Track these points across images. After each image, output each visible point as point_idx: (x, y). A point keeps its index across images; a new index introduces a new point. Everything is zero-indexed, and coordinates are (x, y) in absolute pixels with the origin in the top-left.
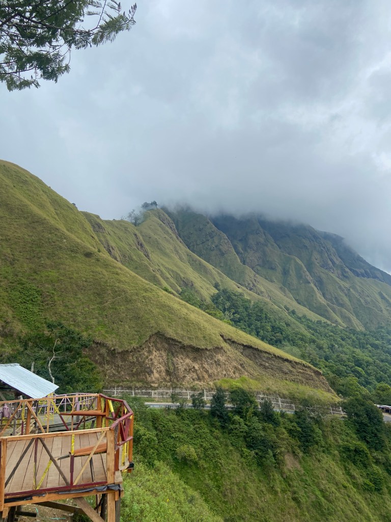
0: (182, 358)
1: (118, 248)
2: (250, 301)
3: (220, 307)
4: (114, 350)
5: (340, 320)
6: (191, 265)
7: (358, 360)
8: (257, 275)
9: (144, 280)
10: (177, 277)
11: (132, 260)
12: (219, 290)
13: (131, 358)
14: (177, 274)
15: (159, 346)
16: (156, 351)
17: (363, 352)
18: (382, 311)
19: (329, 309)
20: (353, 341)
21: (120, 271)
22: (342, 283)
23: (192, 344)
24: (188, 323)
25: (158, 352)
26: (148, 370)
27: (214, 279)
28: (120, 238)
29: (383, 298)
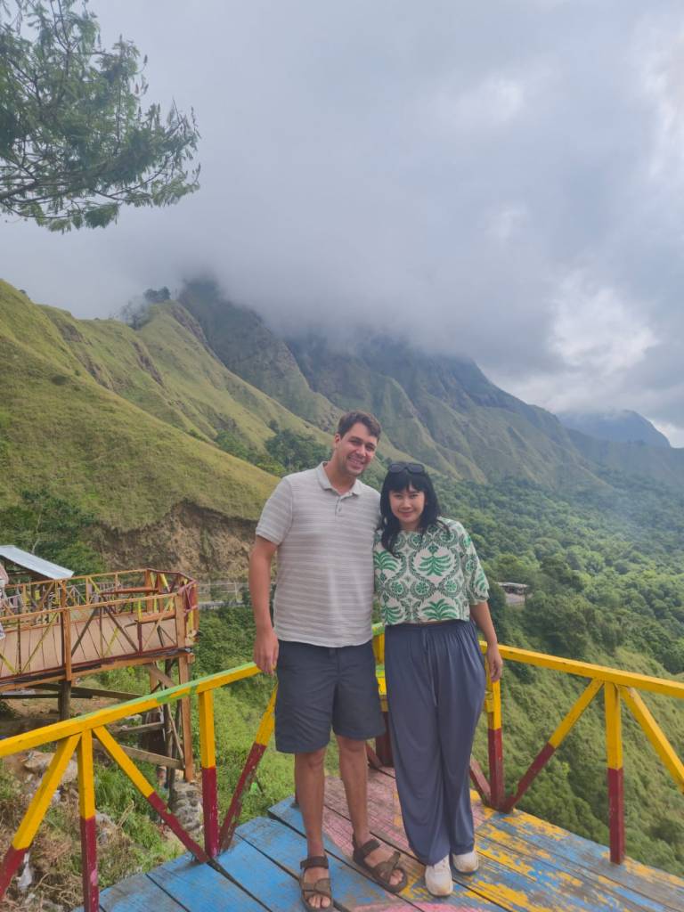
0: (224, 537)
1: (107, 367)
2: (324, 448)
3: (280, 458)
4: (116, 530)
5: (454, 470)
6: (231, 394)
7: (477, 525)
8: (335, 408)
9: (157, 420)
10: (210, 413)
11: (133, 387)
12: (277, 431)
13: (143, 540)
14: (209, 407)
15: (187, 520)
16: (182, 529)
17: (485, 513)
18: (510, 454)
19: (439, 454)
20: (472, 499)
21: (115, 407)
22: (458, 416)
23: (238, 514)
24: (231, 484)
25: (185, 530)
26: (172, 557)
27: (269, 415)
28: (109, 351)
29: (513, 435)
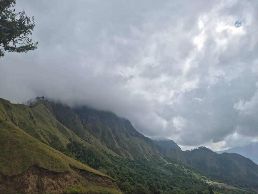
0: (47, 178)
1: (18, 119)
2: (86, 147)
3: (71, 150)
4: (7, 175)
5: (124, 156)
6: (58, 129)
7: (131, 174)
8: (91, 135)
9: (30, 136)
10: (50, 135)
11: (26, 125)
12: (71, 141)
13: (16, 179)
14: (50, 133)
15: (34, 172)
16: (32, 175)
17: (133, 170)
18: (140, 151)
19: (120, 150)
20: (129, 165)
21: (17, 131)
22: (126, 139)
23: (53, 170)
24: (52, 159)
25: (33, 176)
26: (26, 186)
27: (70, 136)
28: (20, 114)
29: (141, 145)
